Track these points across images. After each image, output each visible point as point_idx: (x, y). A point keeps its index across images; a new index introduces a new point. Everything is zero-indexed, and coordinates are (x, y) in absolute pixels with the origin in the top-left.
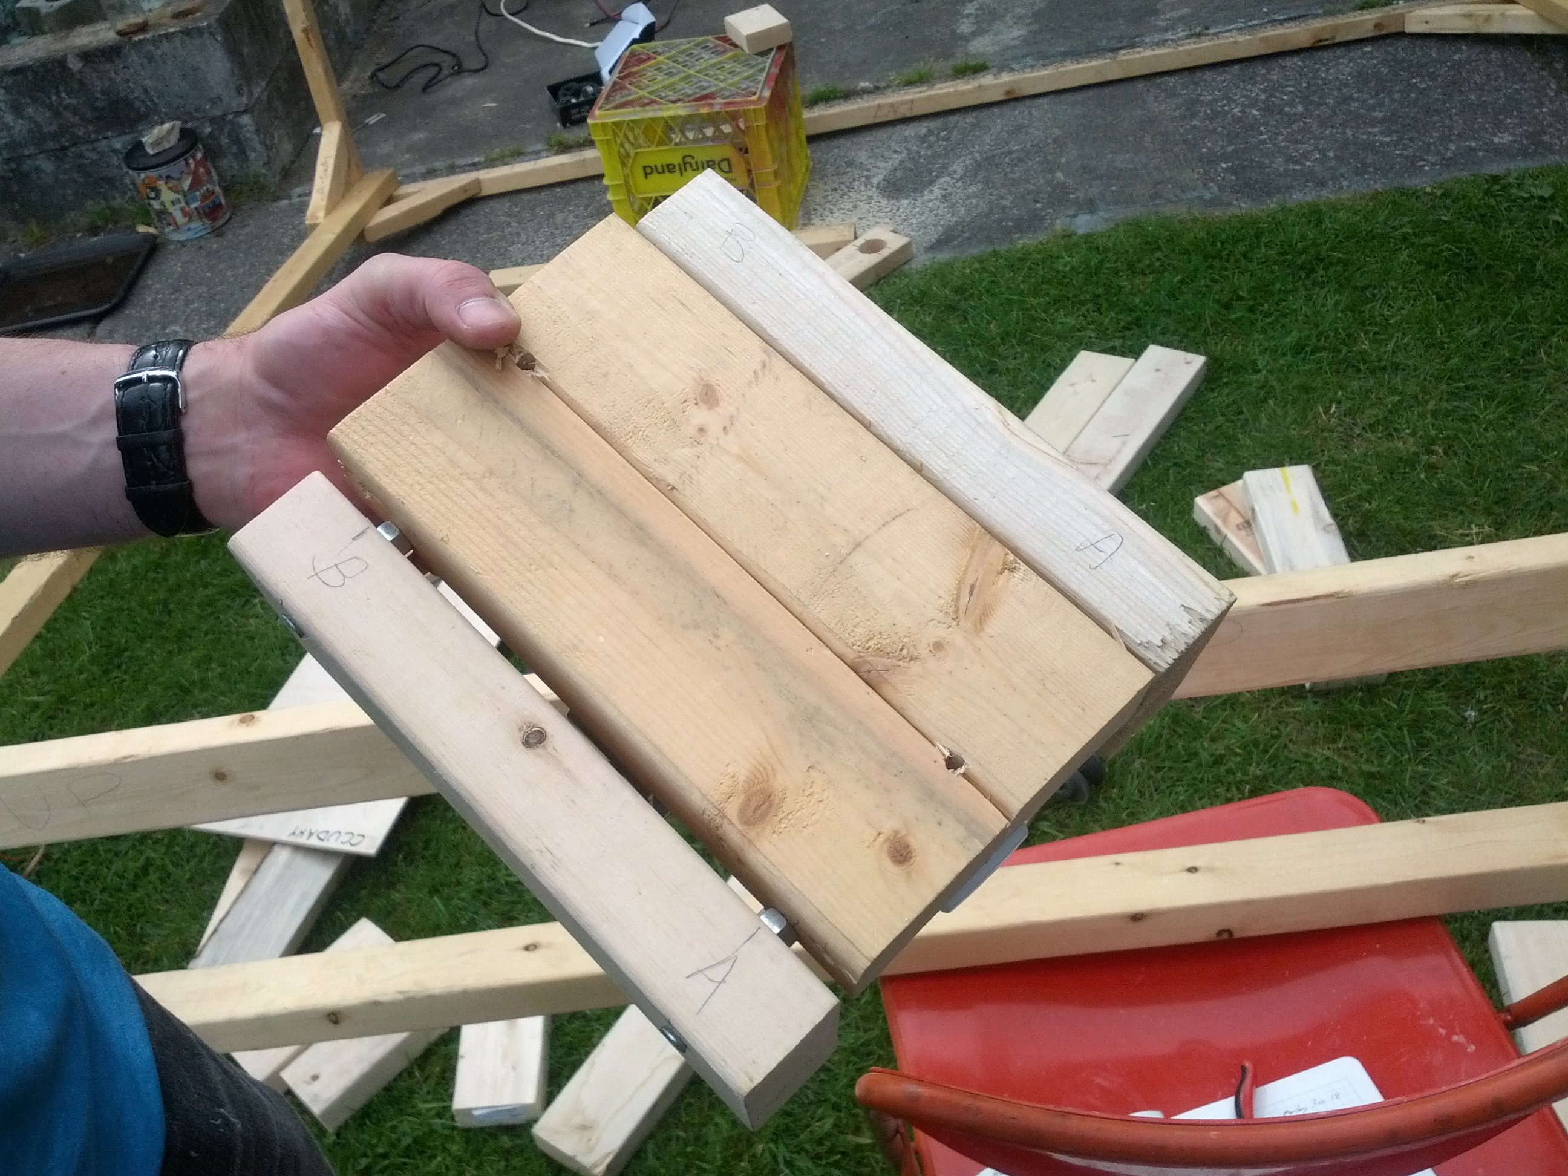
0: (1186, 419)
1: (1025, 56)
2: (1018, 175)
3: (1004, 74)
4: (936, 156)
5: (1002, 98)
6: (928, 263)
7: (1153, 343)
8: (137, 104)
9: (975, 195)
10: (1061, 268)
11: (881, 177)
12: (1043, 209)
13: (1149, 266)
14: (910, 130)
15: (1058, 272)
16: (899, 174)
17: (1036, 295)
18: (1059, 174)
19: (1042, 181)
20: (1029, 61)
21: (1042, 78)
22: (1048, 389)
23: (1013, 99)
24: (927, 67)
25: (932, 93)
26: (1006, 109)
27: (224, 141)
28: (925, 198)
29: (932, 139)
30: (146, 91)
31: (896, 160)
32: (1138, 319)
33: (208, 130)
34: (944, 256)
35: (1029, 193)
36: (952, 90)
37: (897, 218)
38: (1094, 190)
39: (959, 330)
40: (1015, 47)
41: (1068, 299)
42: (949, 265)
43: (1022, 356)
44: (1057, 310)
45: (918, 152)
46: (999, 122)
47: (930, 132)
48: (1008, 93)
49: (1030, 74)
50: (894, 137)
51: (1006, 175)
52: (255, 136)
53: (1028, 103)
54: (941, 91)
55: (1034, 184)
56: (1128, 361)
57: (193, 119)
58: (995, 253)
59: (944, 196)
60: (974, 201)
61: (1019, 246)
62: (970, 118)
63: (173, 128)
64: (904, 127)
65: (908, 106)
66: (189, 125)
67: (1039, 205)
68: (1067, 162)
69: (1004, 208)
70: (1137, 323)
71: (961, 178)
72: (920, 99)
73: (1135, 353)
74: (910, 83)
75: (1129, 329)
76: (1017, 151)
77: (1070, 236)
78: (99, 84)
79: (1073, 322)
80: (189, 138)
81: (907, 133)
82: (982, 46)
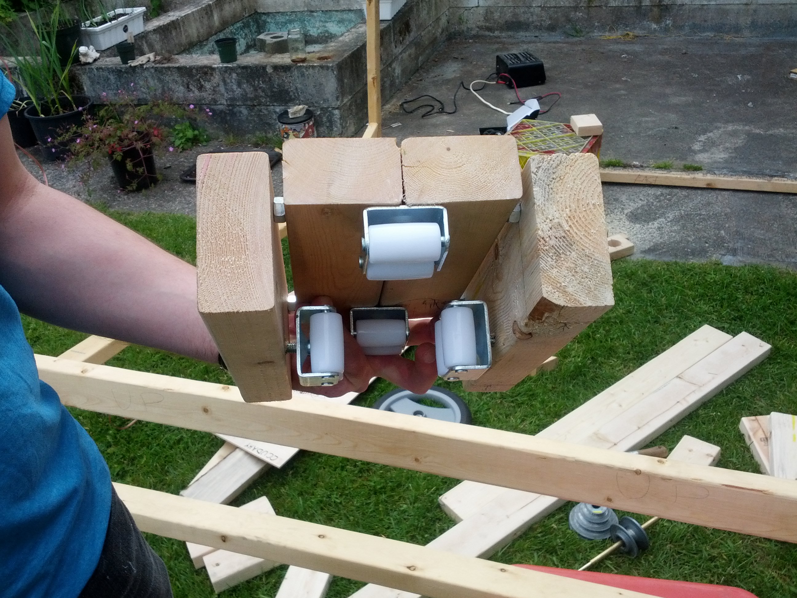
0: (752, 375)
1: (723, 168)
2: (701, 227)
3: (709, 175)
4: (662, 207)
5: (705, 186)
6: (640, 259)
7: (746, 331)
8: (291, 94)
9: (675, 231)
10: (709, 280)
11: (630, 210)
12: (708, 247)
13: (755, 291)
14: (651, 191)
15: (707, 281)
16: (639, 211)
17: (691, 289)
18: (722, 232)
19: (712, 233)
20: (725, 171)
21: (728, 181)
22: (682, 339)
23: (710, 188)
24: (670, 162)
25: (668, 175)
26: (705, 193)
27: (325, 119)
28: (649, 226)
29: (662, 198)
30: (296, 89)
31: (640, 203)
32: (742, 316)
33: (319, 113)
34: (649, 257)
35: (704, 237)
36: (679, 176)
37: (631, 233)
38: (738, 245)
39: (646, 296)
40: (719, 162)
41: (708, 296)
42: (651, 262)
43: (674, 319)
44: (700, 300)
45: (652, 203)
46: (699, 198)
47: (662, 194)
48: (708, 184)
49: (722, 178)
50: (643, 192)
51: (695, 225)
52: (339, 121)
53: (717, 192)
54: (673, 176)
55: (708, 234)
56: (729, 336)
57: (314, 106)
58: (676, 263)
59: (659, 228)
60: (674, 234)
61: (690, 263)
62: (684, 193)
63: (303, 108)
64: (649, 188)
65: (654, 179)
66: (311, 109)
67: (707, 245)
68: (729, 227)
69: (688, 241)
70: (740, 318)
71: (671, 221)
72: (662, 177)
73: (734, 333)
74: (659, 168)
75: (735, 320)
76: (704, 215)
77: (718, 264)
78: (277, 81)
79: (706, 309)
80: (309, 114)
81: (650, 192)
82: (702, 158)
